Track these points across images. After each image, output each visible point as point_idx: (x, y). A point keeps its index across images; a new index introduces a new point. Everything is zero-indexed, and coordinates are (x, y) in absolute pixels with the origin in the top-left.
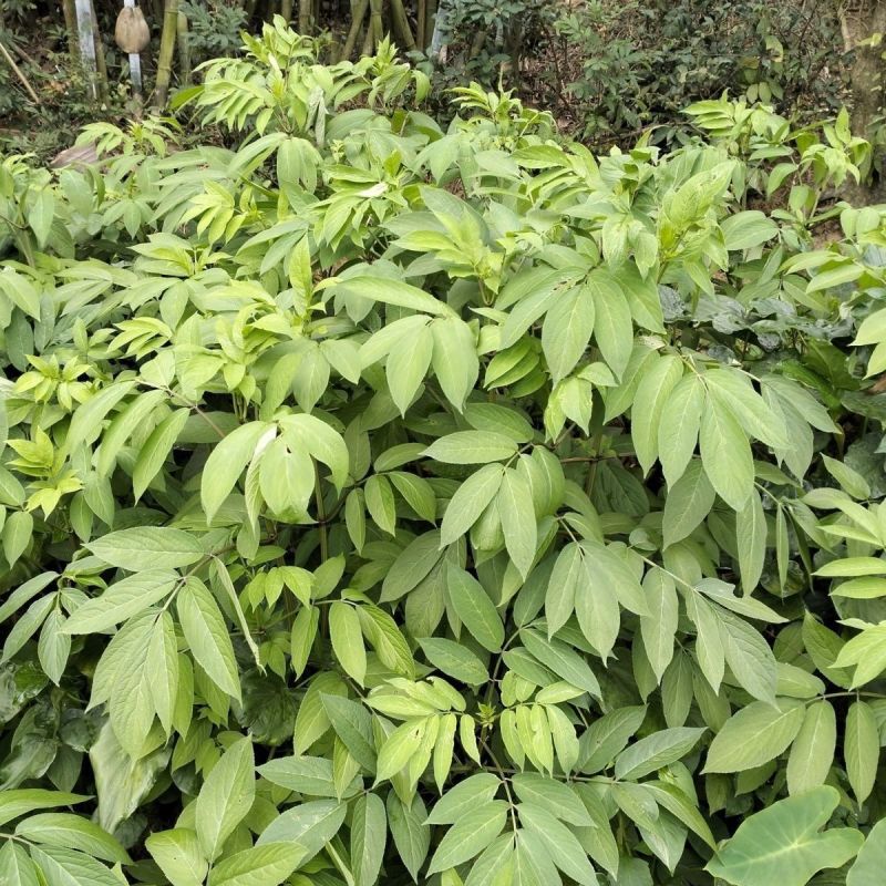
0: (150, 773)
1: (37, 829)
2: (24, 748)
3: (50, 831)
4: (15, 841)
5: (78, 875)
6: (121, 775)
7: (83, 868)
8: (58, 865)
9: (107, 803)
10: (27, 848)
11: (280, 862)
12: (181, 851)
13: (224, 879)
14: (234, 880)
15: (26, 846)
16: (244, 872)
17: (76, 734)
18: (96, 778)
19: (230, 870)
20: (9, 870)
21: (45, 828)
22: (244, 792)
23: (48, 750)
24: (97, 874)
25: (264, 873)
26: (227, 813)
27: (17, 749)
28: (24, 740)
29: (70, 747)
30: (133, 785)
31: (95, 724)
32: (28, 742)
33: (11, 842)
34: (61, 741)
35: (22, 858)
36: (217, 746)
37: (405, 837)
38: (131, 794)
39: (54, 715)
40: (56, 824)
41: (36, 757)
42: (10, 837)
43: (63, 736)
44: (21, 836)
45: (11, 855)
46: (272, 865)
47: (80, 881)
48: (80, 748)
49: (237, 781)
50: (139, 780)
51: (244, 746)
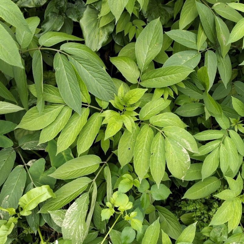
0: (106, 33)
1: (70, 48)
2: (50, 18)
3: (76, 50)
4: (60, 53)
5: (89, 70)
6: (93, 33)
7: (91, 68)
8: (81, 65)
9: (89, 44)
10: (66, 56)
11: (177, 74)
12: (128, 65)
13: (148, 78)
14: (153, 79)
15: (66, 55)
16: (159, 76)
17: (72, 14)
18: (83, 33)
19: (152, 75)
20: (59, 65)
21: (73, 49)
22: (157, 43)
23: (60, 20)
24: (98, 71)
25: (169, 78)
26: (149, 52)
27: (47, 18)
28: (49, 15)
29: (71, 19)
30: (99, 38)
31: (79, 10)
32: (51, 15)
33: (58, 53)
34: (66, 16)
35: (65, 60)
36: (133, 25)
37: (223, 70)
38: (99, 41)
39: (63, 3)
40: (77, 48)
41: (55, 22)
42: (58, 51)
43: (67, 14)
44: (63, 51)
45: (59, 59)
46: (173, 75)
47: (90, 73)
48: (75, 20)
49: (153, 38)
50: (102, 36)
51: (157, 23)
